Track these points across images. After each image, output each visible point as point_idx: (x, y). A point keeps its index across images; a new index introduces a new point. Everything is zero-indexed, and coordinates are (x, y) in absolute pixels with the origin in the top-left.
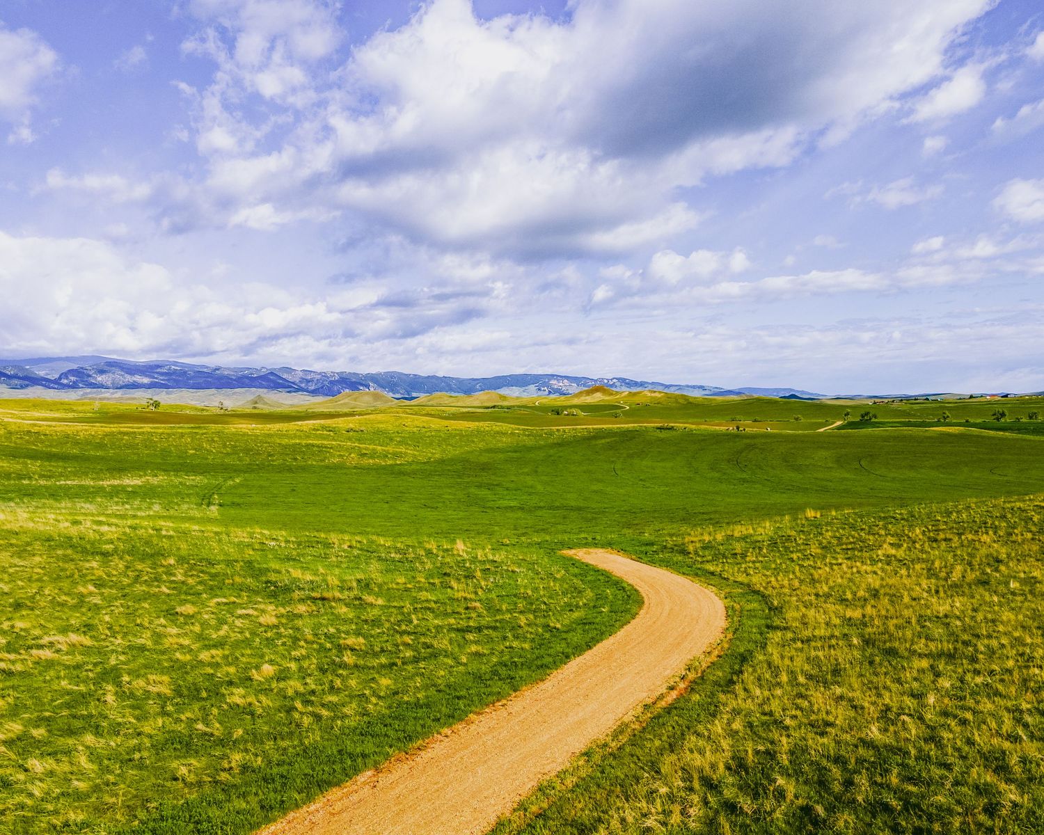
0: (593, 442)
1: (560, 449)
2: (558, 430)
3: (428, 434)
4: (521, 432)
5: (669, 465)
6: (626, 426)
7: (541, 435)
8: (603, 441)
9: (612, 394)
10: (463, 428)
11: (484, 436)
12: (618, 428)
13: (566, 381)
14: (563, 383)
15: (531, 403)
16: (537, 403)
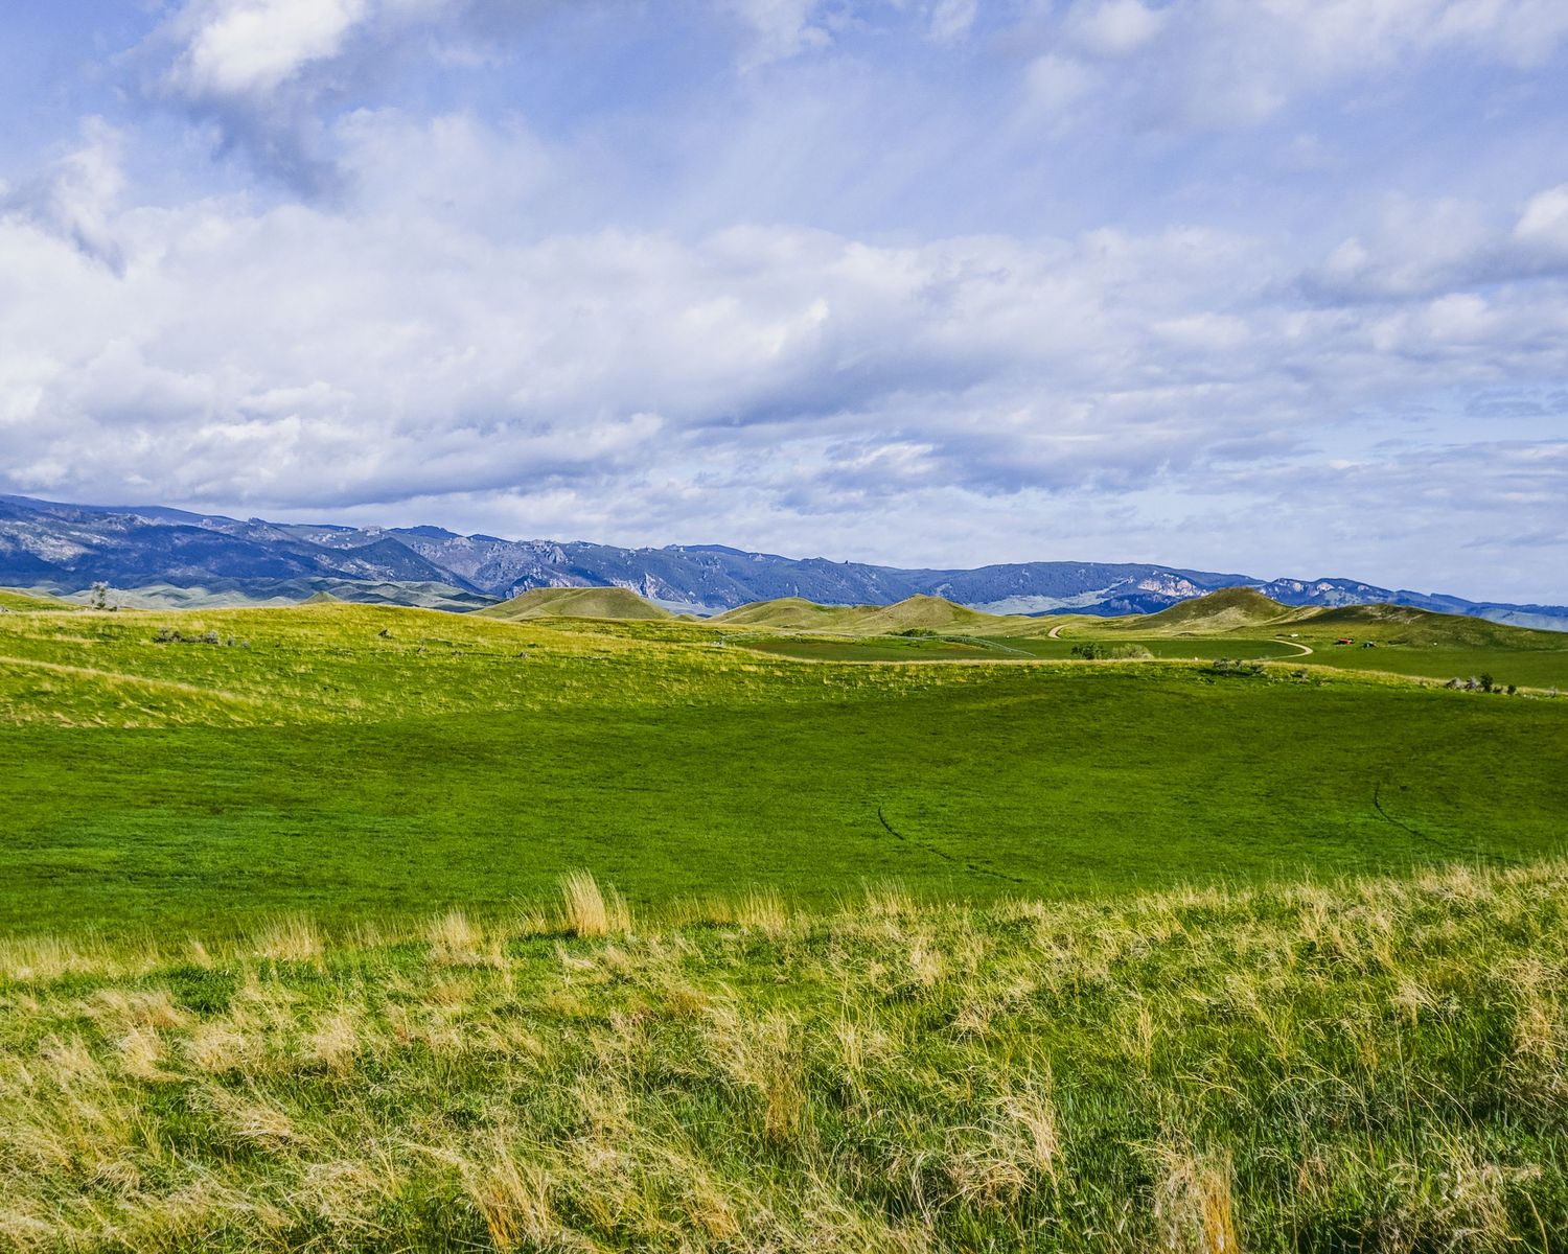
9: (1272, 614)
13: (1185, 583)
14: (1177, 591)
15: (1037, 632)
16: (1052, 634)
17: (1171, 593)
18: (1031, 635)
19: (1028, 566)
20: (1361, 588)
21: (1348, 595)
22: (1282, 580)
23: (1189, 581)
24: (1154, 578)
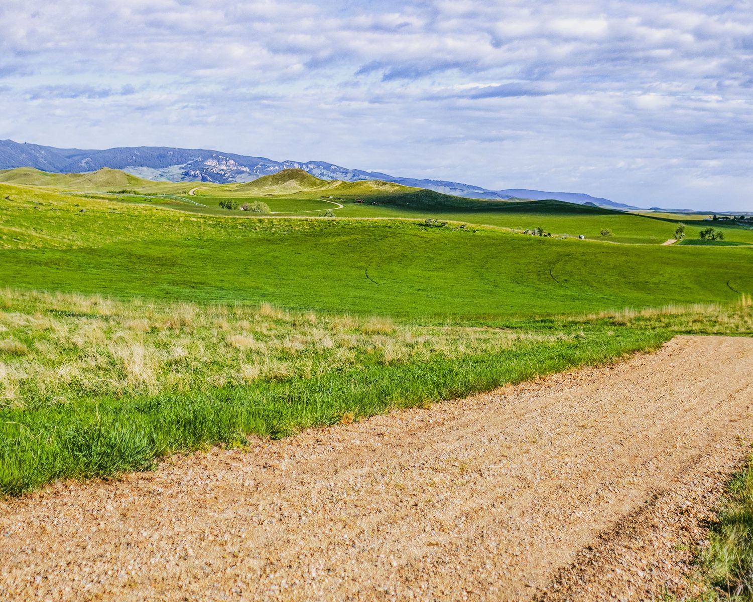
0: (323, 241)
1: (271, 247)
2: (260, 221)
3: (50, 214)
4: (202, 220)
5: (450, 275)
6: (371, 219)
7: (235, 227)
8: (338, 239)
9: (314, 184)
10: (105, 210)
11: (143, 222)
12: (357, 222)
13: (232, 162)
14: (227, 166)
15: (181, 192)
16: (191, 193)
17: (224, 167)
18: (178, 193)
19: (138, 149)
20: (333, 167)
21: (325, 171)
22: (288, 162)
23: (234, 160)
24: (214, 158)
